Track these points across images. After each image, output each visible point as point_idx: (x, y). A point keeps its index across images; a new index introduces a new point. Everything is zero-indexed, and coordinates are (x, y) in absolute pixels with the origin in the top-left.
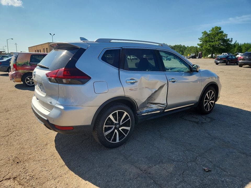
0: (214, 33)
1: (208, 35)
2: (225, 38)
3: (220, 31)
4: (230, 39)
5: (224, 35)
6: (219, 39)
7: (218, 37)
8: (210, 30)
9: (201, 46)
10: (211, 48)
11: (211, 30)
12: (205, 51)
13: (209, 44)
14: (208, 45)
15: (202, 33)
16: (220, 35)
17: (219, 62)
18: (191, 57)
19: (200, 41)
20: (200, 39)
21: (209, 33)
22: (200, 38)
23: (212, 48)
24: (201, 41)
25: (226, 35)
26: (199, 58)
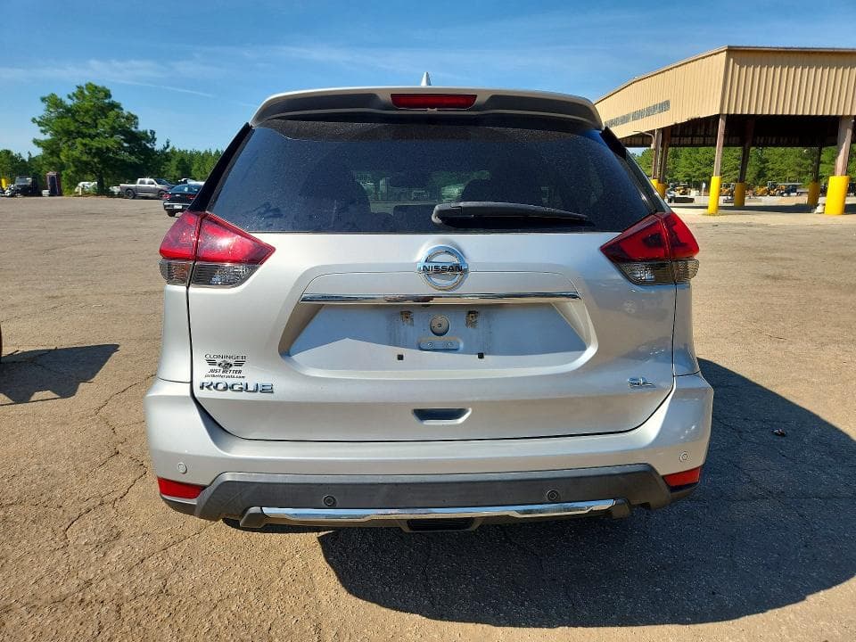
0: (91, 106)
1: (68, 110)
2: (133, 129)
3: (107, 101)
4: (149, 132)
5: (127, 118)
6: (113, 128)
7: (110, 122)
8: (71, 95)
9: (51, 149)
10: (94, 157)
11: (74, 94)
12: (73, 169)
13: (85, 145)
14: (80, 147)
15: (43, 100)
16: (112, 114)
17: (181, 207)
18: (18, 191)
19: (42, 131)
20: (40, 124)
21: (69, 102)
22: (38, 119)
23: (96, 160)
24: (43, 128)
25: (132, 119)
26: (52, 194)
